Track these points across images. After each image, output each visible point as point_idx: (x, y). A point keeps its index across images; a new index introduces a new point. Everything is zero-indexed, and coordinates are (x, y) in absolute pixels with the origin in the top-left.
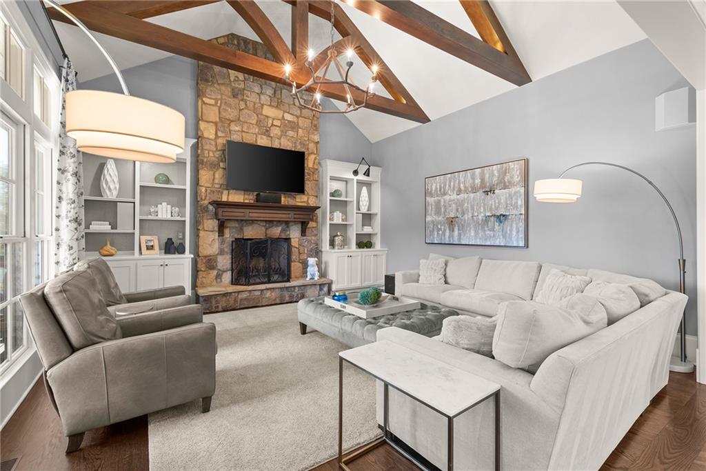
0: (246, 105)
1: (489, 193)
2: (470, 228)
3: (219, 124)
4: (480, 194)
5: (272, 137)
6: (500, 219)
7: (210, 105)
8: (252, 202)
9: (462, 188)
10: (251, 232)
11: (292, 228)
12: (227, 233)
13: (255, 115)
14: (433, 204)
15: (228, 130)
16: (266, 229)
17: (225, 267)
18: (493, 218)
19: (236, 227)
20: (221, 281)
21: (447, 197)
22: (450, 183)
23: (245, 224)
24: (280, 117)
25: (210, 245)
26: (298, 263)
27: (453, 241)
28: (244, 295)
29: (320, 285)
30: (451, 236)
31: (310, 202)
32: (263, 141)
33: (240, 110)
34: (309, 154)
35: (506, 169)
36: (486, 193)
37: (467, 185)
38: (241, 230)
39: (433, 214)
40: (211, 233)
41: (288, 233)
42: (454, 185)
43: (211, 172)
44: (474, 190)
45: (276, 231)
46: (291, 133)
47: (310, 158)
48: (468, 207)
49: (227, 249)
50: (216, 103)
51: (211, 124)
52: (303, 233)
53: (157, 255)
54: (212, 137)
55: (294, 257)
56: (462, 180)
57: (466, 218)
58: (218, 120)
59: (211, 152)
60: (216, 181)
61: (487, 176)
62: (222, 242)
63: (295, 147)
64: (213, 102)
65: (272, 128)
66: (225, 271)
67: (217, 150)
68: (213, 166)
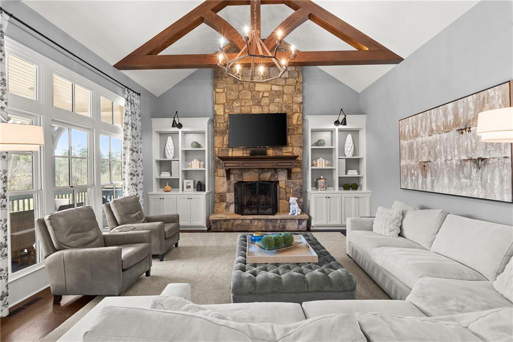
0: (243, 87)
1: (464, 131)
2: (444, 175)
3: (226, 105)
4: (454, 133)
5: (262, 106)
6: (478, 165)
7: (220, 93)
8: (248, 155)
9: (434, 128)
10: (249, 177)
11: (279, 173)
12: (232, 177)
13: (250, 92)
14: (407, 147)
15: (231, 107)
16: (260, 174)
17: (231, 201)
18: (469, 161)
19: (238, 173)
20: (229, 210)
21: (419, 139)
22: (422, 123)
23: (244, 171)
24: (269, 89)
25: (222, 186)
26: (285, 201)
27: (426, 187)
28: (239, 222)
29: (299, 220)
30: (424, 183)
31: (294, 152)
32: (256, 110)
33: (240, 91)
34: (293, 114)
35: (484, 99)
36: (461, 131)
37: (439, 124)
38: (242, 175)
39: (407, 159)
40: (222, 178)
41: (276, 177)
42: (426, 125)
43: (222, 137)
44: (447, 129)
45: (267, 176)
46: (277, 100)
47: (294, 117)
48: (440, 149)
49: (232, 189)
50: (224, 90)
51: (221, 105)
52: (289, 176)
53: (192, 192)
54: (222, 113)
55: (282, 196)
56: (434, 118)
57: (439, 163)
58: (225, 101)
59: (222, 124)
60: (225, 143)
61: (461, 110)
62: (229, 184)
63: (282, 110)
64: (222, 90)
65: (263, 99)
66: (231, 204)
67: (225, 122)
68: (223, 133)
